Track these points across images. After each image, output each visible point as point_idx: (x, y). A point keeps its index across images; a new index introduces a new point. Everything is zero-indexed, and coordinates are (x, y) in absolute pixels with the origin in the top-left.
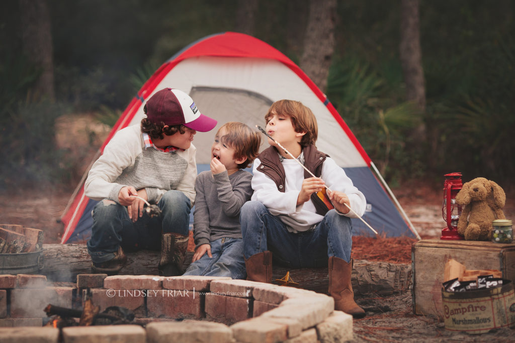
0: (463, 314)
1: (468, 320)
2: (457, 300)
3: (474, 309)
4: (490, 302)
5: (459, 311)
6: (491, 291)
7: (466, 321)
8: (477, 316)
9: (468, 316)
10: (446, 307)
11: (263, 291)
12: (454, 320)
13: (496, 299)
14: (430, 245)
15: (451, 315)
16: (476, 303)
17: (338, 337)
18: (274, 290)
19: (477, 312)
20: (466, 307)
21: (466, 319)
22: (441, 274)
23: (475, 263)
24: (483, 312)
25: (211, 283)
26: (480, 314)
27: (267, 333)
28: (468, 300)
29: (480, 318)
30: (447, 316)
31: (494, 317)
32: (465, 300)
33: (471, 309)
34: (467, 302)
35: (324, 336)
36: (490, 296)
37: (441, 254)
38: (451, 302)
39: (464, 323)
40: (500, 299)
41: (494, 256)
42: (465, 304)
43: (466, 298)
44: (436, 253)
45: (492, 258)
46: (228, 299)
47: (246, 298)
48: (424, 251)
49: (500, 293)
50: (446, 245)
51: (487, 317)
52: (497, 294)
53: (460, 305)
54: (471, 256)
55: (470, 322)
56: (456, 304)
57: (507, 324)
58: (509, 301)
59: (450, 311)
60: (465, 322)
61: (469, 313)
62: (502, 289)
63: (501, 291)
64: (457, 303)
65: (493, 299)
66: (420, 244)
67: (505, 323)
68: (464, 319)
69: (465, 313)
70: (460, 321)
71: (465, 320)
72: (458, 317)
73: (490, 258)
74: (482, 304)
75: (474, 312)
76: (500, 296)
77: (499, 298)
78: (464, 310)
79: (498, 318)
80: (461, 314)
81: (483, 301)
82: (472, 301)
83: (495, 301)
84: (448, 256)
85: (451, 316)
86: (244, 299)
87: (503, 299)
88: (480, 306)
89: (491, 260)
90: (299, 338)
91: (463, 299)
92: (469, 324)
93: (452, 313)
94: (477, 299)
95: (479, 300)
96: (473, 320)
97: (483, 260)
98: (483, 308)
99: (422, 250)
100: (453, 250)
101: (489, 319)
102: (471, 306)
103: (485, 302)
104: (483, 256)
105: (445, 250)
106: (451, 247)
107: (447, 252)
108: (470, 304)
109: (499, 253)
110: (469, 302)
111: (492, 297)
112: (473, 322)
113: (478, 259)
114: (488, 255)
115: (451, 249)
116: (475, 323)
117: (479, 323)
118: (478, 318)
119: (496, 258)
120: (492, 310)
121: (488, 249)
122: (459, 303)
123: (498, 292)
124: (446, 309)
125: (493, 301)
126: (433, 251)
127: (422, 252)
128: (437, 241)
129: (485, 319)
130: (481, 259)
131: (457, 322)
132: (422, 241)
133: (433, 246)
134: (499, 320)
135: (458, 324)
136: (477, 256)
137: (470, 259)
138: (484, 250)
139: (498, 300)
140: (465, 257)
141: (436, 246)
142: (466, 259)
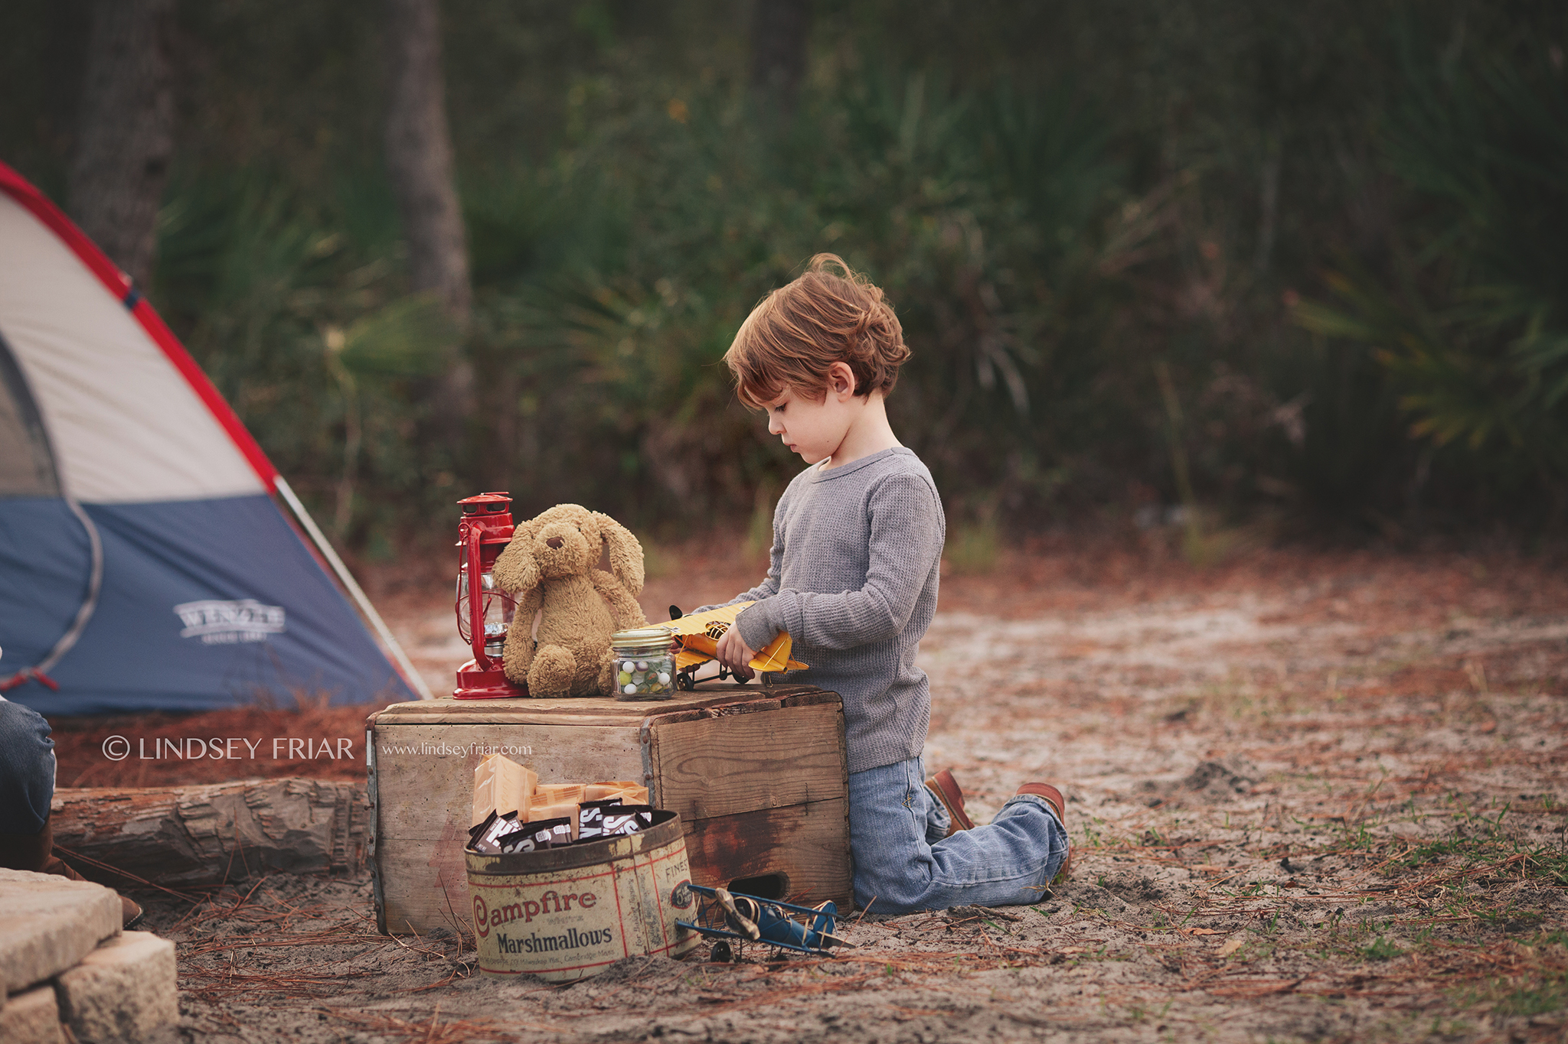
0: (529, 920)
1: (545, 940)
2: (509, 878)
3: (562, 904)
4: (609, 879)
6: (612, 846)
7: (539, 940)
8: (571, 925)
10: (478, 903)
12: (502, 940)
13: (628, 869)
14: (423, 716)
15: (495, 925)
16: (567, 885)
19: (570, 913)
20: (537, 899)
21: (537, 935)
22: (461, 806)
23: (566, 764)
24: (587, 910)
26: (580, 918)
28: (541, 878)
29: (579, 932)
30: (483, 928)
31: (622, 926)
32: (532, 877)
33: (551, 904)
34: (540, 884)
35: (85, 1010)
36: (610, 862)
38: (492, 886)
39: (531, 949)
40: (640, 870)
41: (624, 739)
42: (535, 889)
43: (536, 872)
45: (618, 747)
48: (405, 738)
49: (639, 853)
50: (473, 716)
51: (602, 927)
52: (631, 856)
53: (518, 893)
54: (551, 744)
55: (551, 943)
56: (506, 890)
57: (662, 945)
58: (667, 876)
59: (489, 913)
60: (536, 944)
61: (547, 915)
62: (644, 840)
63: (643, 846)
64: (511, 886)
65: (616, 871)
66: (391, 716)
67: (657, 942)
68: (533, 935)
69: (535, 918)
70: (520, 942)
71: (536, 940)
72: (517, 930)
73: (611, 747)
75: (563, 914)
76: (640, 859)
77: (635, 868)
78: (532, 909)
79: (636, 928)
80: (523, 920)
81: (587, 878)
82: (555, 879)
83: (625, 877)
85: (492, 929)
87: (647, 868)
88: (579, 894)
89: (615, 751)
91: (527, 874)
92: (546, 950)
93: (496, 920)
94: (567, 872)
95: (574, 877)
96: (560, 938)
97: (591, 754)
98: (588, 899)
99: (400, 734)
100: (495, 729)
101: (607, 932)
102: (550, 895)
103: (592, 880)
104: (590, 742)
105: (471, 730)
106: (488, 719)
107: (478, 736)
108: (549, 888)
109: (638, 728)
110: (545, 883)
111: (615, 863)
112: (558, 942)
113: (573, 751)
114: (602, 739)
115: (491, 726)
116: (564, 944)
117: (577, 946)
118: (575, 930)
119: (629, 745)
120: (614, 903)
121: (602, 720)
122: (515, 886)
123: (632, 850)
124: (479, 907)
125: (619, 877)
126: (433, 734)
127: (399, 739)
128: (444, 705)
129: (596, 932)
130: (584, 752)
131: (513, 945)
132: (400, 708)
133: (433, 719)
134: (639, 933)
135: (514, 951)
136: (570, 743)
137: (550, 754)
138: (591, 723)
139: (633, 872)
140: (533, 748)
141: (444, 719)
142: (536, 754)
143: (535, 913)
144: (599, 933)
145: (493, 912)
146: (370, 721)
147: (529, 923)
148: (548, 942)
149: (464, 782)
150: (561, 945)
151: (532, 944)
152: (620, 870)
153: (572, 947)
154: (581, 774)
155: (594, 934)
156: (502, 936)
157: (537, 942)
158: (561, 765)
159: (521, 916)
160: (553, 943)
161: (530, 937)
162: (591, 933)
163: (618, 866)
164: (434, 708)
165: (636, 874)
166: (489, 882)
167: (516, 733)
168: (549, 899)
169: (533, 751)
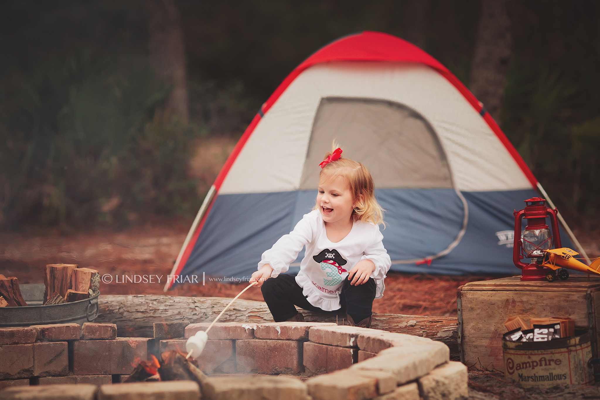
0: (533, 368)
1: (540, 377)
2: (526, 351)
3: (548, 363)
4: (567, 354)
5: (528, 365)
6: (568, 341)
7: (537, 377)
8: (551, 371)
9: (540, 371)
10: (510, 361)
11: (369, 338)
12: (521, 376)
13: (574, 351)
14: (484, 288)
15: (517, 369)
16: (550, 355)
17: (446, 392)
18: (381, 338)
19: (550, 367)
20: (538, 360)
21: (536, 375)
22: (501, 324)
23: (551, 307)
24: (557, 366)
25: (310, 330)
26: (555, 369)
27: (349, 389)
28: (540, 352)
29: (554, 375)
30: (511, 371)
31: (570, 373)
32: (536, 352)
33: (543, 363)
34: (539, 354)
35: (429, 392)
36: (567, 348)
37: (500, 299)
38: (517, 354)
39: (533, 380)
40: (578, 352)
41: (578, 297)
42: (537, 356)
43: (538, 350)
44: (493, 298)
45: (576, 301)
46: (329, 349)
47: (350, 347)
48: (476, 296)
49: (578, 345)
50: (507, 288)
51: (563, 373)
52: (575, 345)
53: (529, 358)
54: (544, 300)
55: (542, 378)
56: (524, 356)
57: (584, 382)
58: (587, 354)
59: (515, 366)
60: (535, 378)
61: (541, 367)
62: (580, 339)
63: (579, 341)
64: (526, 355)
65: (569, 352)
66: (469, 287)
67: (583, 381)
68: (535, 374)
69: (536, 368)
70: (528, 377)
71: (535, 376)
72: (525, 372)
73: (573, 301)
74: (557, 356)
75: (546, 367)
76: (578, 347)
77: (576, 350)
78: (535, 364)
79: (576, 375)
80: (531, 368)
81: (558, 353)
82: (546, 352)
83: (573, 354)
84: (511, 301)
85: (516, 371)
86: (347, 349)
87: (580, 351)
88: (555, 359)
89: (574, 303)
90: (392, 395)
91: (534, 350)
92: (540, 381)
93: (518, 368)
94: (551, 350)
95: (553, 352)
96: (546, 376)
97: (563, 303)
98: (558, 362)
99: (473, 294)
100: (518, 293)
101: (565, 375)
102: (543, 359)
103: (560, 354)
104: (562, 298)
105: (506, 293)
106: (515, 289)
107: (509, 296)
108: (543, 356)
109: (585, 293)
110: (542, 354)
111: (569, 348)
112: (545, 378)
113: (554, 302)
114: (569, 297)
115: (516, 292)
116: (547, 379)
117: (553, 380)
118: (552, 374)
119: (581, 300)
120: (568, 364)
121: (569, 290)
122: (528, 355)
123: (575, 343)
124: (510, 363)
125: (570, 354)
126: (488, 295)
127: (472, 297)
128: (494, 283)
129: (560, 375)
130: (559, 303)
131: (526, 378)
132: (472, 284)
133: (489, 289)
134: (576, 377)
135: (526, 381)
136: (553, 299)
137: (543, 303)
138: (563, 291)
139: (575, 352)
140: (536, 301)
141: (494, 289)
142: (537, 303)
143: (537, 366)
144: (562, 376)
145: (517, 365)
146: (459, 289)
147: (533, 370)
148: (541, 378)
149: (503, 314)
150: (546, 379)
151: (534, 378)
152: (571, 351)
153: (551, 380)
154: (558, 311)
155: (560, 376)
156: (521, 374)
157: (536, 378)
158: (548, 308)
159: (530, 366)
160: (543, 378)
161: (533, 375)
162: (558, 375)
163: (570, 349)
164: (489, 284)
165: (577, 353)
166: (516, 353)
167: (528, 295)
168: (543, 361)
169: (536, 302)
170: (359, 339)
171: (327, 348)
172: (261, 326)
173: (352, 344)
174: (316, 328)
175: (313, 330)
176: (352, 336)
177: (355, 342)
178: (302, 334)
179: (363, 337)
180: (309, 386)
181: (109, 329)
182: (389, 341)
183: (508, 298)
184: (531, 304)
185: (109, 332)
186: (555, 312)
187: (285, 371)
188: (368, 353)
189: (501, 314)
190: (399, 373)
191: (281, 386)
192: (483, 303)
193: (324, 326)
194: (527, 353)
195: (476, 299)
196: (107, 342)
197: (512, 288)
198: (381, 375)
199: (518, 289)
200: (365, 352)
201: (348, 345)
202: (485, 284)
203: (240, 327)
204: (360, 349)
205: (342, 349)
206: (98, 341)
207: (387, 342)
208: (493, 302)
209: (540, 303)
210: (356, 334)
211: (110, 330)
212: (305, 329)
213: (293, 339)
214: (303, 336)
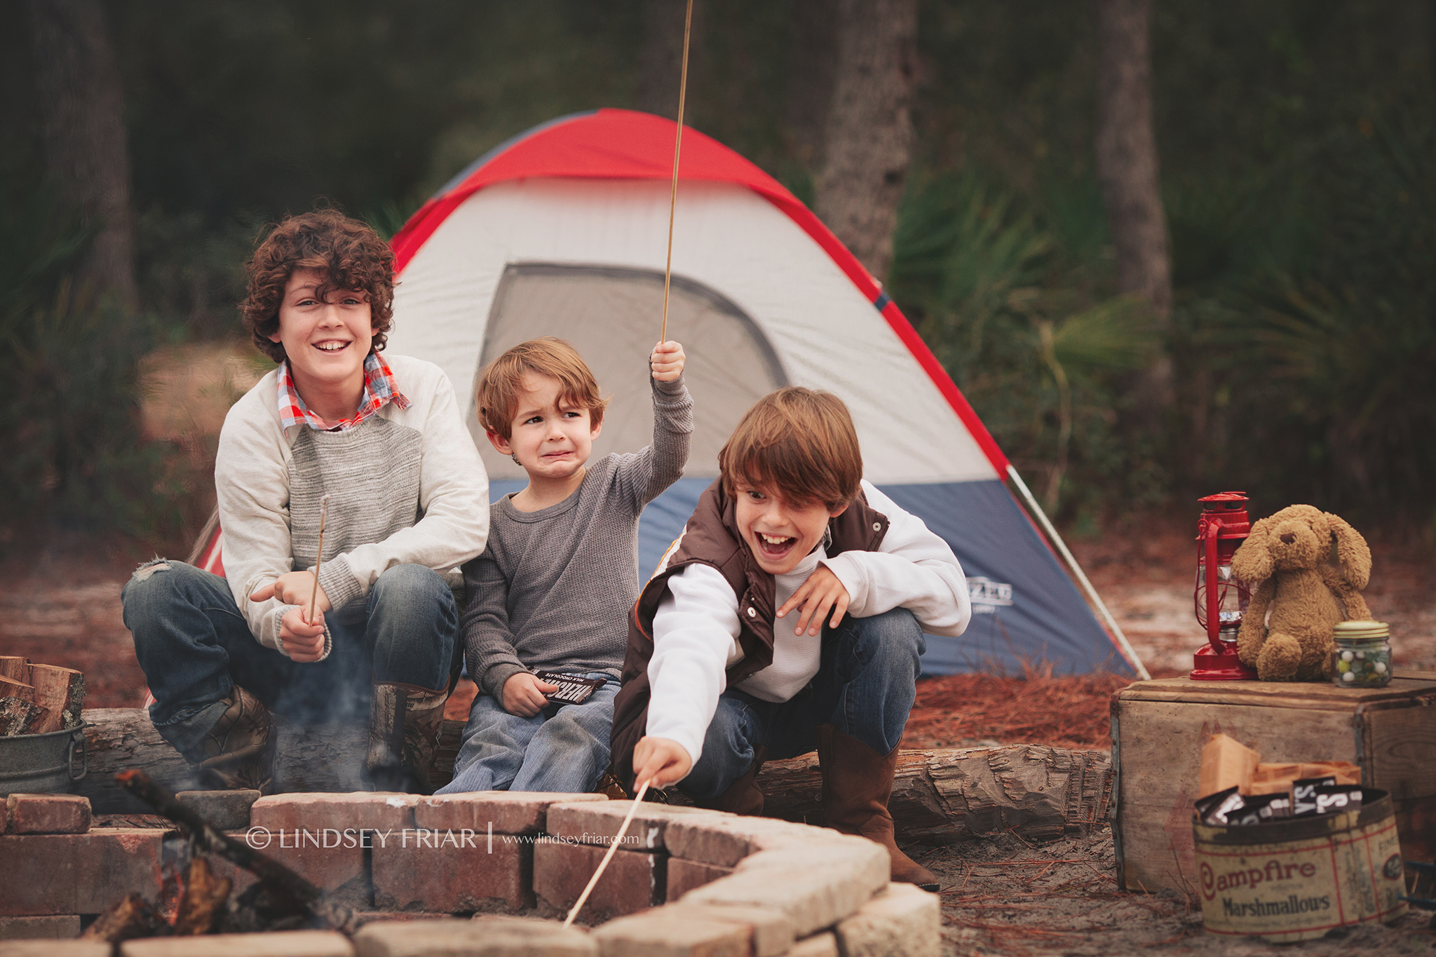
0: (1253, 886)
1: (1268, 905)
2: (1235, 847)
3: (1284, 873)
4: (1327, 852)
5: (1241, 879)
6: (1330, 822)
7: (1262, 905)
8: (1291, 892)
9: (1267, 892)
10: (1205, 869)
11: (694, 829)
12: (1228, 904)
13: (1345, 843)
14: (1162, 694)
15: (1220, 889)
16: (1289, 856)
18: (724, 828)
19: (1291, 881)
20: (1261, 867)
21: (1262, 901)
22: (1193, 777)
23: (1287, 743)
24: (1307, 879)
25: (549, 811)
26: (1301, 886)
28: (1264, 849)
29: (1299, 899)
30: (1209, 892)
31: (1338, 895)
32: (1256, 848)
33: (1274, 873)
34: (1264, 854)
36: (1328, 836)
37: (1192, 722)
38: (1218, 855)
39: (1255, 913)
40: (1356, 844)
41: (1339, 722)
42: (1259, 858)
43: (1260, 843)
44: (1178, 718)
45: (1334, 730)
46: (596, 853)
47: (647, 851)
48: (1145, 713)
49: (1355, 827)
50: (1206, 695)
51: (1321, 895)
52: (1348, 830)
53: (1243, 862)
54: (1274, 725)
55: (1273, 908)
56: (1231, 859)
57: (1375, 913)
58: (1381, 848)
59: (1216, 880)
60: (1259, 908)
61: (1270, 883)
62: (1360, 817)
63: (1358, 821)
64: (1236, 855)
65: (1334, 845)
66: (1134, 692)
67: (1371, 910)
68: (1257, 900)
69: (1258, 885)
70: (1244, 906)
71: (1259, 905)
72: (1241, 895)
73: (1328, 730)
74: (1305, 857)
75: (1285, 882)
76: (1356, 834)
77: (1351, 842)
78: (1256, 876)
79: (1351, 898)
80: (1247, 886)
81: (1308, 849)
82: (1278, 849)
83: (1342, 849)
84: (1212, 726)
85: (1218, 894)
86: (640, 855)
87: (1362, 842)
88: (1300, 863)
89: (1331, 734)
91: (1252, 844)
92: (1269, 913)
93: (1222, 886)
94: (1289, 844)
95: (1296, 848)
96: (1282, 903)
97: (1310, 735)
98: (1308, 869)
99: (1141, 709)
100: (1227, 708)
101: (1325, 900)
102: (1273, 865)
103: (1312, 852)
104: (1308, 724)
105: (1203, 709)
106: (1219, 699)
107: (1209, 714)
108: (1272, 858)
109: (1352, 714)
110: (1269, 853)
111: (1334, 837)
112: (1280, 907)
113: (1293, 732)
114: (1320, 722)
115: (1223, 705)
116: (1285, 910)
117: (1297, 911)
118: (1295, 897)
119: (1344, 728)
120: (1332, 873)
121: (1321, 705)
122: (1240, 855)
123: (1348, 826)
124: (1205, 873)
125: (1337, 850)
126: (1169, 711)
127: (1140, 714)
128: (1181, 685)
129: (1315, 900)
130: (1303, 733)
131: (1238, 908)
132: (1141, 685)
133: (1170, 697)
134: (1354, 901)
135: (1239, 915)
136: (1291, 724)
137: (1273, 734)
138: (1311, 707)
139: (1349, 845)
140: (1259, 728)
141: (1179, 698)
142: (1260, 733)
143: (1260, 880)
144: (1318, 901)
145: (1219, 878)
146: (1115, 696)
147: (1253, 889)
148: (1271, 907)
149: (1197, 757)
150: (1282, 909)
152: (1338, 843)
153: (1293, 912)
154: (1301, 753)
155: (1313, 902)
156: (1227, 900)
157: (1261, 908)
158: (1282, 744)
160: (1275, 908)
161: (1253, 902)
162: (1310, 900)
163: (1336, 840)
164: (1172, 687)
165: (1352, 847)
166: (1215, 851)
167: (1243, 713)
168: (1272, 868)
169: (1258, 731)
170: (669, 831)
171: (591, 853)
172: (433, 802)
173: (650, 844)
174: (564, 807)
175: (558, 810)
176: (652, 824)
177: (660, 839)
178: (531, 819)
179: (679, 828)
180: (600, 941)
181: (74, 809)
182: (744, 836)
183: (1207, 719)
184: (1249, 735)
185: (73, 816)
186: (1294, 755)
187: (490, 906)
188: (693, 865)
189: (1193, 754)
190: (796, 911)
191: (538, 942)
192: (1159, 728)
193: (580, 801)
194: (1238, 852)
195: (1147, 719)
196: (69, 839)
197: (1215, 697)
198: (760, 917)
199: (1225, 699)
200: (684, 861)
201: (641, 845)
202: (1165, 687)
203: (381, 803)
204: (673, 853)
205: (629, 856)
206: (47, 836)
207: (739, 839)
208: (1179, 728)
209: (1266, 733)
210: (660, 820)
211: (76, 812)
212: (537, 807)
213: (508, 830)
214: (532, 824)
